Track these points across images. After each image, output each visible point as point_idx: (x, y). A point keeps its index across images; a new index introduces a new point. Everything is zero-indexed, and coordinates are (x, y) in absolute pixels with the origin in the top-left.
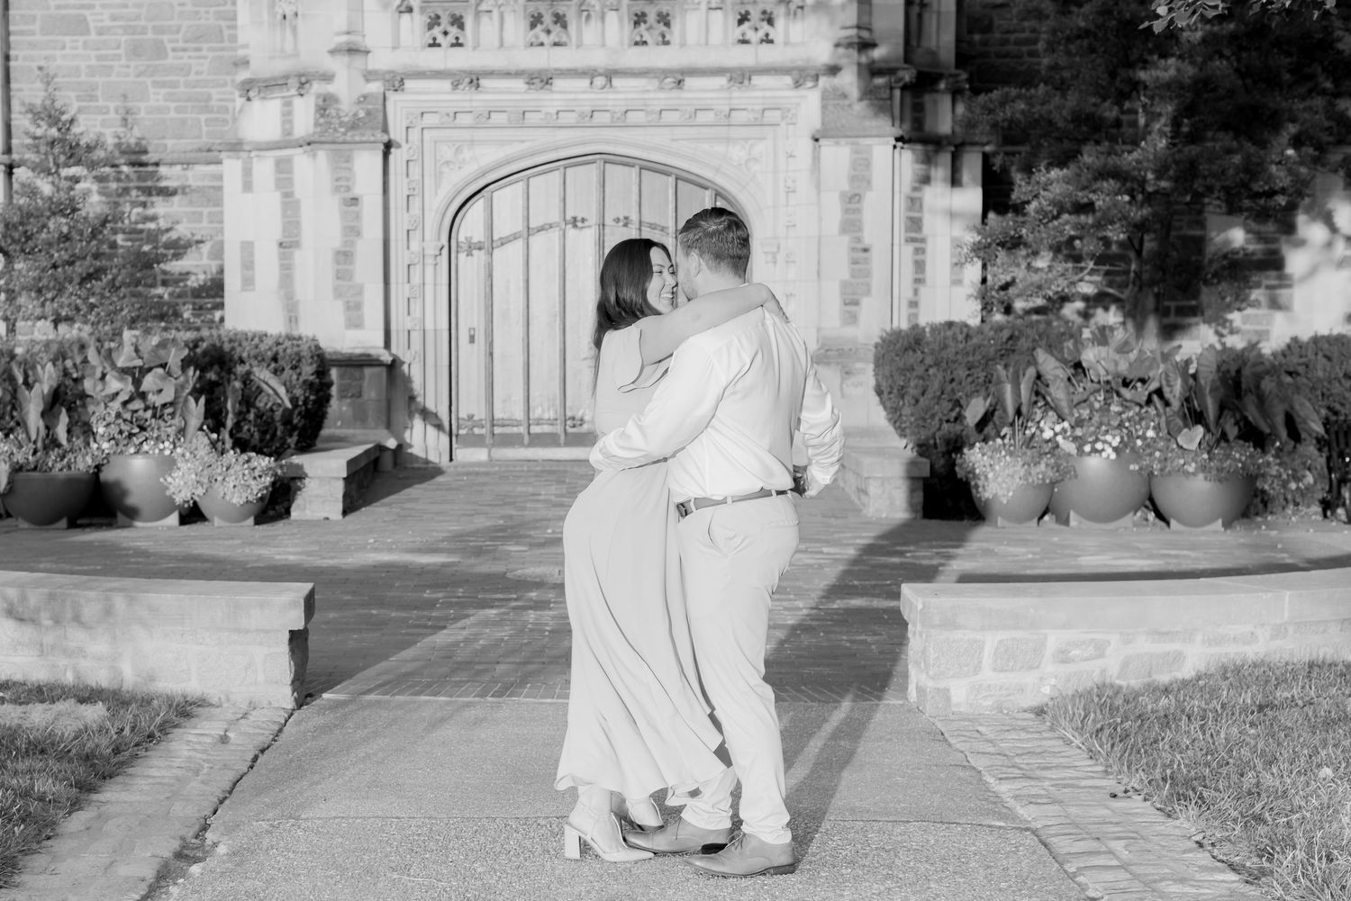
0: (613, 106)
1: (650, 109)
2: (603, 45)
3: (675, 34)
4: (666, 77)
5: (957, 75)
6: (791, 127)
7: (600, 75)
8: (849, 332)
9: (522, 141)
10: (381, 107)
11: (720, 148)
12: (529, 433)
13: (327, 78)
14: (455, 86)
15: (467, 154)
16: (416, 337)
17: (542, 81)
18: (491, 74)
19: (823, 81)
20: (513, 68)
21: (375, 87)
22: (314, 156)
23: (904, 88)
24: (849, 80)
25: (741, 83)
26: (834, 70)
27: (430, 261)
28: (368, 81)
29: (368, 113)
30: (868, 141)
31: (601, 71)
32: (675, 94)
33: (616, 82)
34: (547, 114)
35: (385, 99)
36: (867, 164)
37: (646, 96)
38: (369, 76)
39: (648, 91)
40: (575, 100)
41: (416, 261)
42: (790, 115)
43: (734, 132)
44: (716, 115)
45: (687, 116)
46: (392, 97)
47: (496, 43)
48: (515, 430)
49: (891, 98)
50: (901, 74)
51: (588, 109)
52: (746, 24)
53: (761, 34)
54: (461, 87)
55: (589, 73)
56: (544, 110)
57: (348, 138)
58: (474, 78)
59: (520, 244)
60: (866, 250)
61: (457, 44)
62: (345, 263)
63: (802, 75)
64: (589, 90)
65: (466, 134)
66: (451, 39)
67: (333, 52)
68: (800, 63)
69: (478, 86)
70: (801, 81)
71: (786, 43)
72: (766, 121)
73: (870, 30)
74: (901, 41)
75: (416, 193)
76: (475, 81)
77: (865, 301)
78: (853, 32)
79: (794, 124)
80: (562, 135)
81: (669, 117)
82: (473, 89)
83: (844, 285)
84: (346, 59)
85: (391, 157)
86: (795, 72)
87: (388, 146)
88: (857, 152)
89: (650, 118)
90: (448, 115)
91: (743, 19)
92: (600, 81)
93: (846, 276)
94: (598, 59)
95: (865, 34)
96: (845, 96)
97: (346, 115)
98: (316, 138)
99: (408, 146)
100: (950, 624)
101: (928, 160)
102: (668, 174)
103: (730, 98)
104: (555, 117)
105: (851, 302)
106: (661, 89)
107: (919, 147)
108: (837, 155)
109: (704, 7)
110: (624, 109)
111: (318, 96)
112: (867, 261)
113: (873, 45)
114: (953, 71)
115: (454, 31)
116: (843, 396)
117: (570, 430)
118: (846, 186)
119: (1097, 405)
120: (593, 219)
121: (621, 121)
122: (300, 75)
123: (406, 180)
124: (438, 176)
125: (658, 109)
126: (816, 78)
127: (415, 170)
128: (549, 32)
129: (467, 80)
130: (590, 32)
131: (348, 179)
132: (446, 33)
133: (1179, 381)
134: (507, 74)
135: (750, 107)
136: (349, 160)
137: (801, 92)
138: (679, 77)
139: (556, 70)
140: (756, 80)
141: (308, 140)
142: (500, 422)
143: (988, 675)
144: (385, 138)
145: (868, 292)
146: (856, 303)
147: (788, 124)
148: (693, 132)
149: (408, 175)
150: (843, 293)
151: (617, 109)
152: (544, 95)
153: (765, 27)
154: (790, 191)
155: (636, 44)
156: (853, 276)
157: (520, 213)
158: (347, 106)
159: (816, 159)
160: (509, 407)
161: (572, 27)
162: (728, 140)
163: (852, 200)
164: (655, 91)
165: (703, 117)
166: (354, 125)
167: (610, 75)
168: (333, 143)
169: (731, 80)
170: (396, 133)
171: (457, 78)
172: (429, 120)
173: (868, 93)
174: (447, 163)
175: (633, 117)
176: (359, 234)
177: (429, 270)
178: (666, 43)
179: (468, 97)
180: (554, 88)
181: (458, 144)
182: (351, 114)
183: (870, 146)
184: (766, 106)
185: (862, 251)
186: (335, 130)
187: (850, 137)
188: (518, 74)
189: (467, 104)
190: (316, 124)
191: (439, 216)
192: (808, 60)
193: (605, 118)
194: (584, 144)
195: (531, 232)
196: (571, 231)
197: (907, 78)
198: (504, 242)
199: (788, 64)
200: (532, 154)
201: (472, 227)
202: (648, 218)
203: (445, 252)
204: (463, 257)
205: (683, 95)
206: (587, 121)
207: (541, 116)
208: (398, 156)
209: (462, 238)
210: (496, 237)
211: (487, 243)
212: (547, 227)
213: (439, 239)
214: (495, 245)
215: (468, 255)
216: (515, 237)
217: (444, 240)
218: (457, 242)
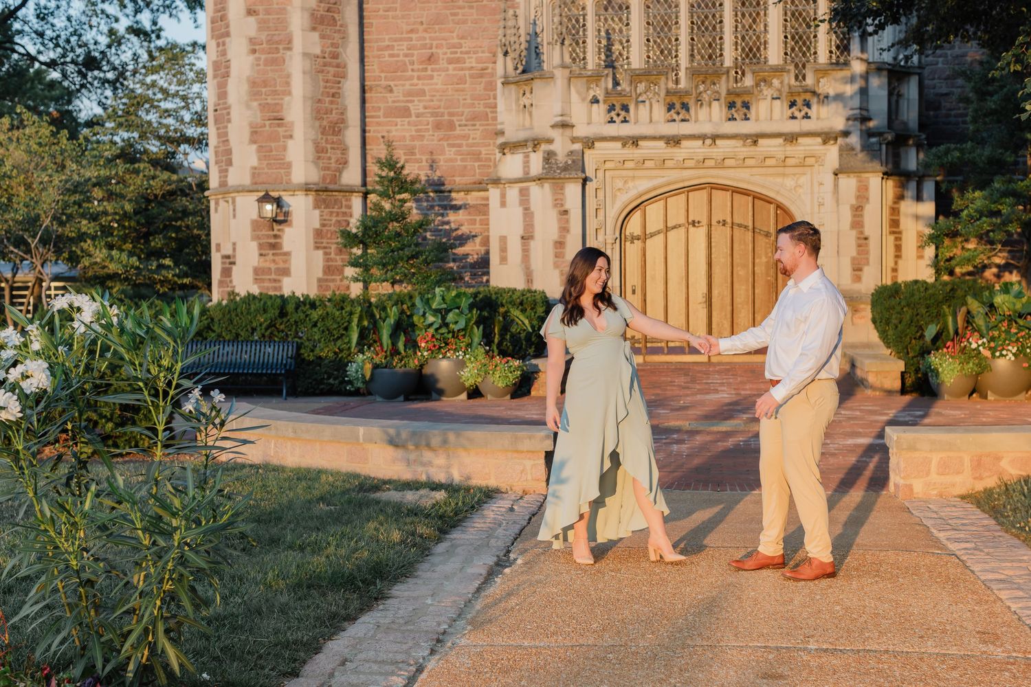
0: (717, 156)
1: (738, 157)
2: (710, 121)
3: (752, 114)
4: (748, 139)
5: (919, 136)
6: (821, 167)
7: (709, 138)
8: (857, 286)
9: (663, 177)
10: (581, 158)
11: (779, 180)
12: (667, 347)
13: (550, 141)
14: (624, 145)
15: (630, 184)
17: (675, 142)
18: (645, 138)
19: (840, 140)
20: (657, 134)
21: (578, 147)
22: (542, 186)
23: (888, 144)
24: (854, 140)
25: (792, 142)
26: (846, 134)
27: (609, 247)
28: (573, 143)
29: (574, 161)
30: (867, 175)
31: (709, 136)
32: (753, 148)
33: (718, 142)
34: (678, 161)
35: (583, 153)
36: (866, 188)
37: (736, 150)
38: (574, 140)
39: (737, 147)
40: (693, 153)
42: (820, 160)
43: (788, 170)
44: (777, 160)
45: (760, 161)
46: (588, 152)
47: (648, 120)
48: (659, 345)
49: (880, 150)
50: (886, 135)
51: (702, 158)
52: (794, 108)
53: (803, 113)
54: (628, 146)
55: (703, 137)
56: (676, 159)
57: (562, 176)
58: (635, 140)
59: (661, 236)
60: (866, 239)
61: (625, 121)
62: (560, 248)
63: (828, 137)
64: (702, 147)
65: (630, 173)
66: (621, 118)
67: (553, 126)
68: (826, 130)
69: (637, 145)
70: (827, 140)
71: (818, 119)
72: (806, 164)
73: (867, 110)
74: (886, 116)
75: (601, 207)
76: (636, 142)
77: (866, 269)
78: (857, 112)
80: (686, 173)
81: (749, 162)
82: (635, 147)
83: (853, 259)
84: (560, 130)
85: (587, 187)
86: (823, 135)
87: (585, 181)
88: (860, 181)
89: (738, 162)
90: (619, 162)
91: (792, 104)
92: (708, 142)
93: (854, 254)
94: (707, 129)
95: (865, 113)
96: (853, 149)
97: (561, 163)
98: (544, 176)
99: (597, 181)
100: (912, 448)
101: (903, 186)
102: (748, 195)
103: (785, 151)
104: (682, 162)
105: (857, 269)
106: (744, 145)
107: (897, 178)
108: (848, 184)
109: (769, 98)
110: (723, 157)
111: (544, 152)
112: (867, 245)
113: (870, 119)
114: (917, 133)
115: (623, 113)
116: (853, 324)
118: (854, 202)
120: (705, 221)
121: (721, 164)
122: (534, 140)
123: (595, 200)
124: (614, 197)
125: (743, 157)
126: (836, 139)
127: (601, 194)
128: (678, 113)
129: (631, 141)
130: (703, 113)
131: (561, 200)
132: (618, 115)
134: (654, 138)
135: (797, 156)
136: (562, 188)
137: (827, 147)
138: (755, 139)
139: (683, 135)
140: (801, 140)
141: (538, 178)
143: (934, 477)
144: (584, 176)
145: (868, 264)
146: (860, 270)
147: (819, 165)
148: (763, 171)
149: (596, 197)
150: (853, 264)
151: (718, 158)
152: (676, 150)
153: (806, 109)
154: (821, 205)
155: (730, 119)
156: (858, 254)
157: (662, 218)
158: (561, 157)
159: (836, 186)
161: (692, 111)
162: (784, 175)
163: (858, 210)
164: (741, 147)
165: (768, 162)
166: (566, 168)
167: (715, 138)
168: (554, 179)
169: (785, 140)
170: (590, 172)
171: (625, 140)
172: (608, 165)
173: (866, 147)
174: (619, 190)
175: (728, 162)
176: (568, 231)
178: (748, 119)
179: (631, 151)
180: (682, 146)
181: (625, 179)
182: (563, 162)
183: (868, 178)
184: (806, 155)
185: (863, 240)
186: (555, 171)
187: (856, 173)
188: (660, 138)
189: (631, 156)
190: (544, 168)
191: (614, 221)
192: (831, 128)
193: (711, 163)
194: (699, 178)
195: (667, 229)
196: (691, 229)
197: (890, 138)
198: (652, 235)
199: (819, 131)
200: (669, 184)
201: (634, 226)
202: (737, 221)
203: (618, 241)
204: (628, 244)
205: (758, 149)
206: (701, 165)
207: (674, 162)
208: (590, 187)
215: (631, 243)
218: (625, 235)
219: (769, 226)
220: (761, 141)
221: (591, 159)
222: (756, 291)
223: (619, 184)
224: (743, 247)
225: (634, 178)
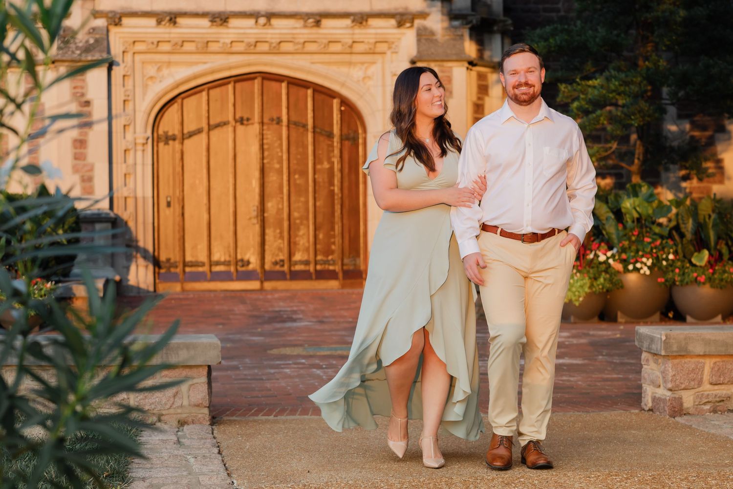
0: (272, 38)
1: (297, 41)
4: (309, 18)
5: (504, 21)
6: (394, 55)
7: (263, 16)
9: (205, 63)
10: (105, 37)
11: (344, 69)
12: (211, 271)
14: (159, 23)
15: (165, 71)
16: (131, 202)
17: (221, 20)
18: (184, 14)
19: (416, 23)
20: (200, 10)
21: (101, 22)
22: (58, 71)
23: (472, 28)
24: (434, 22)
25: (361, 23)
27: (140, 148)
28: (96, 18)
29: (97, 40)
30: (450, 64)
31: (263, 13)
32: (315, 30)
33: (275, 22)
34: (224, 43)
35: (108, 31)
36: (449, 80)
37: (295, 31)
38: (96, 14)
39: (296, 28)
40: (244, 34)
41: (130, 147)
42: (394, 46)
43: (355, 58)
44: (343, 45)
45: (323, 46)
46: (114, 30)
48: (201, 269)
49: (464, 35)
50: (470, 18)
51: (253, 41)
54: (163, 23)
55: (254, 15)
56: (222, 41)
57: (83, 59)
58: (173, 16)
59: (203, 136)
62: (81, 148)
63: (403, 19)
64: (254, 26)
65: (165, 58)
68: (401, 10)
69: (175, 23)
70: (402, 23)
72: (377, 50)
75: (130, 98)
76: (173, 19)
79: (396, 53)
80: (234, 59)
81: (310, 47)
82: (172, 25)
84: (79, 2)
85: (113, 73)
86: (398, 17)
87: (111, 65)
88: (442, 72)
89: (297, 47)
90: (153, 43)
92: (262, 20)
94: (261, 5)
96: (433, 33)
97: (81, 42)
98: (59, 57)
99: (124, 65)
102: (308, 87)
103: (353, 34)
104: (229, 45)
106: (305, 27)
110: (278, 40)
114: (502, 17)
117: (240, 269)
119: (633, 238)
120: (257, 117)
121: (276, 50)
123: (123, 90)
124: (145, 87)
125: (302, 41)
126: (412, 22)
127: (129, 82)
129: (168, 18)
131: (82, 88)
133: (691, 221)
134: (196, 15)
135: (366, 41)
136: (83, 74)
137: (402, 30)
138: (318, 18)
139: (231, 12)
140: (371, 22)
141: (53, 59)
142: (190, 264)
144: (109, 59)
147: (393, 53)
148: (326, 58)
149: (124, 86)
151: (273, 41)
152: (222, 30)
157: (203, 113)
158: (82, 36)
160: (196, 252)
162: (350, 64)
164: (300, 28)
165: (333, 47)
166: (87, 48)
167: (270, 16)
168: (70, 60)
169: (353, 21)
170: (116, 55)
171: (160, 17)
172: (139, 47)
174: (151, 78)
175: (285, 47)
176: (90, 127)
177: (139, 154)
179: (168, 30)
180: (230, 25)
181: (159, 65)
182: (84, 41)
183: (451, 67)
184: (377, 40)
186: (73, 52)
187: (437, 61)
188: (204, 15)
189: (167, 36)
190: (59, 48)
191: (146, 116)
192: (406, 8)
193: (264, 47)
194: (249, 65)
195: (211, 128)
196: (240, 128)
197: (474, 22)
198: (191, 135)
199: (393, 11)
200: (213, 72)
201: (170, 123)
202: (294, 118)
203: (150, 141)
204: (161, 145)
205: (321, 31)
206: (252, 49)
207: (220, 45)
208: (117, 72)
209: (161, 132)
210: (185, 131)
211: (179, 135)
212: (222, 124)
213: (146, 132)
214: (185, 137)
215: (165, 144)
216: (199, 131)
217: (149, 133)
218: (158, 135)
219: (332, 125)
220: (325, 22)
221: (117, 40)
222: (318, 204)
223: (151, 71)
224: (301, 150)
225: (169, 64)
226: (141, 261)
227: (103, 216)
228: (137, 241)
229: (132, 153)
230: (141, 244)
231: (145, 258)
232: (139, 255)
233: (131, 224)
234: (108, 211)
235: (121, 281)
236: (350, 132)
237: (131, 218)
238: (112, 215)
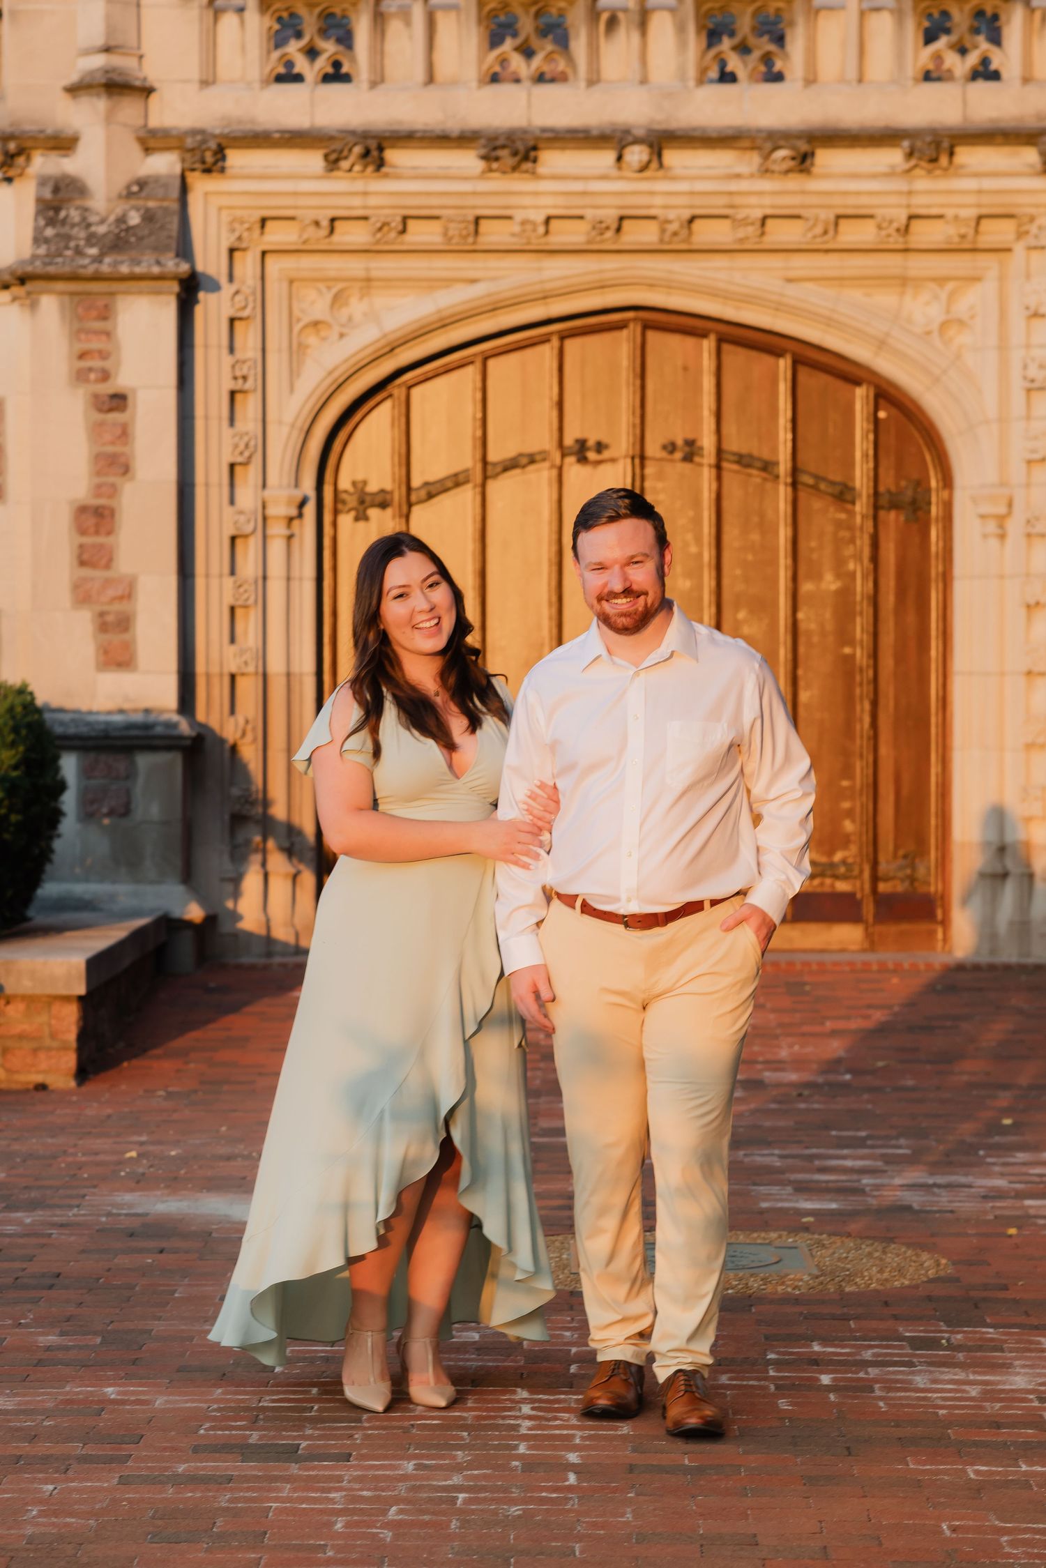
209: (345, 483)
210: (416, 482)
211: (398, 496)
212: (524, 461)
213: (297, 484)
214: (414, 498)
215: (357, 519)
216: (457, 481)
217: (308, 485)
218: (336, 491)
226: (278, 862)
227: (159, 730)
228: (266, 803)
229: (254, 544)
230: (279, 811)
231: (289, 852)
232: (271, 844)
233: (249, 754)
234: (175, 718)
235: (211, 920)
236: (903, 483)
237: (249, 737)
238: (185, 728)
